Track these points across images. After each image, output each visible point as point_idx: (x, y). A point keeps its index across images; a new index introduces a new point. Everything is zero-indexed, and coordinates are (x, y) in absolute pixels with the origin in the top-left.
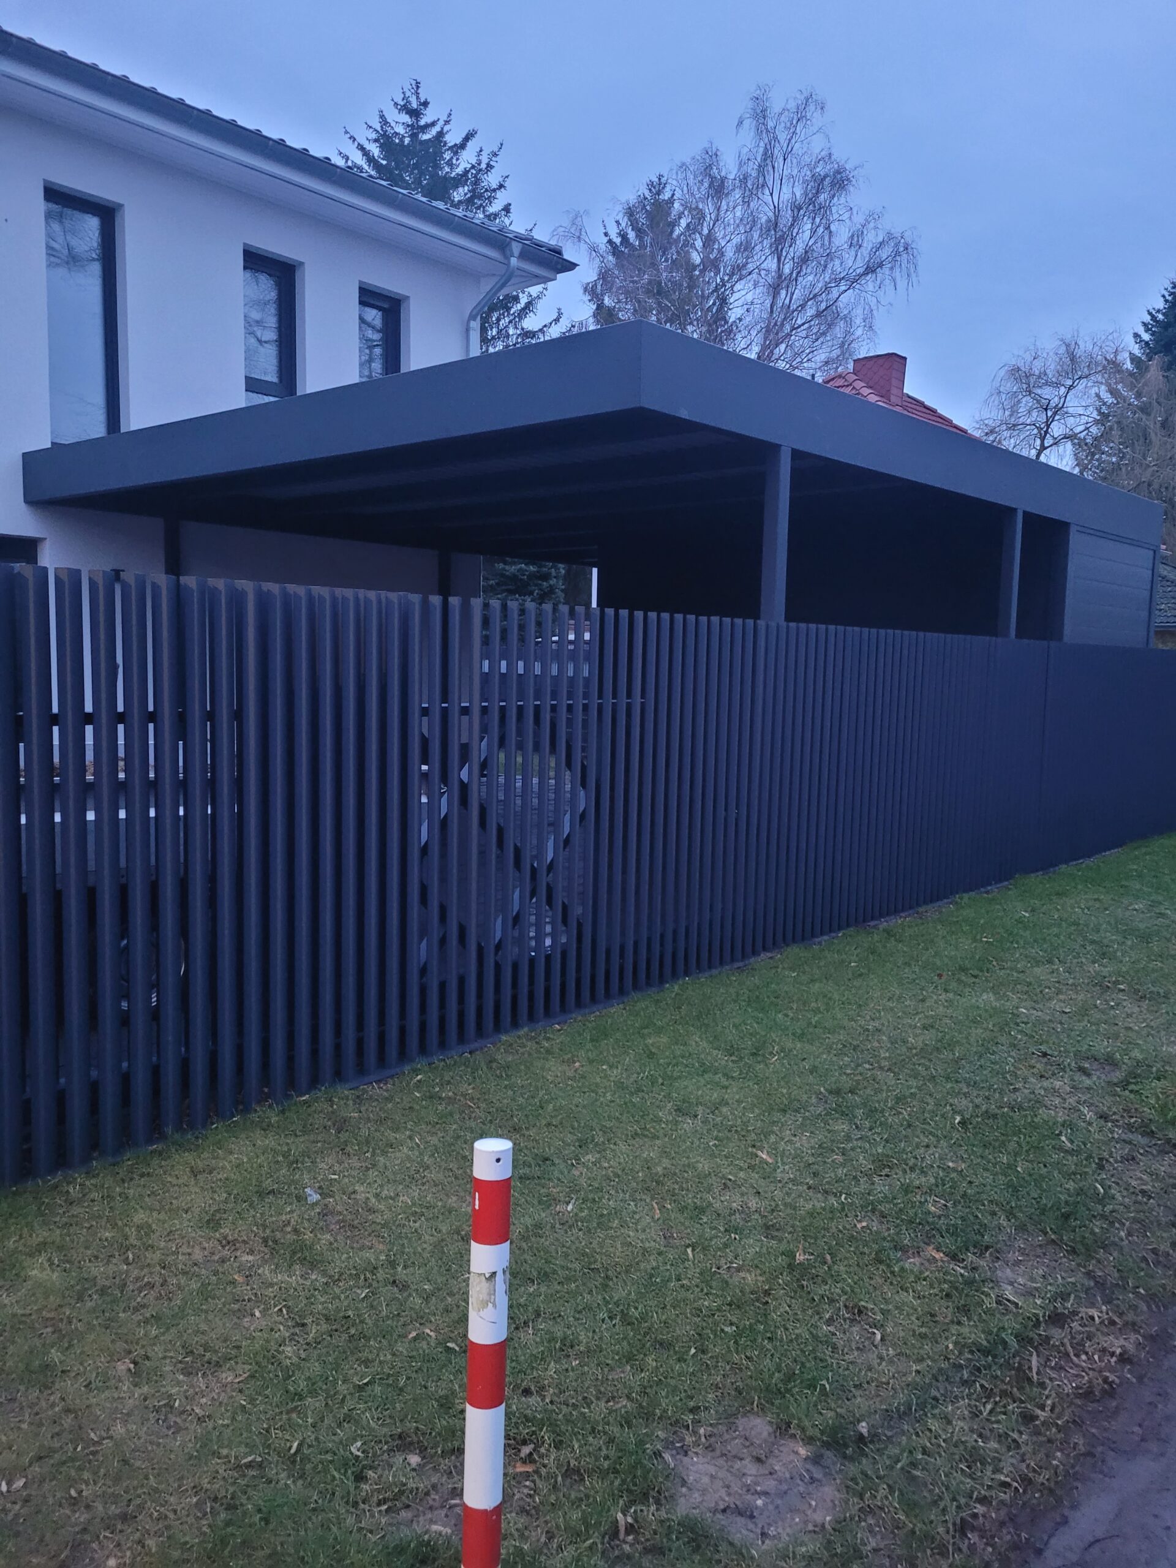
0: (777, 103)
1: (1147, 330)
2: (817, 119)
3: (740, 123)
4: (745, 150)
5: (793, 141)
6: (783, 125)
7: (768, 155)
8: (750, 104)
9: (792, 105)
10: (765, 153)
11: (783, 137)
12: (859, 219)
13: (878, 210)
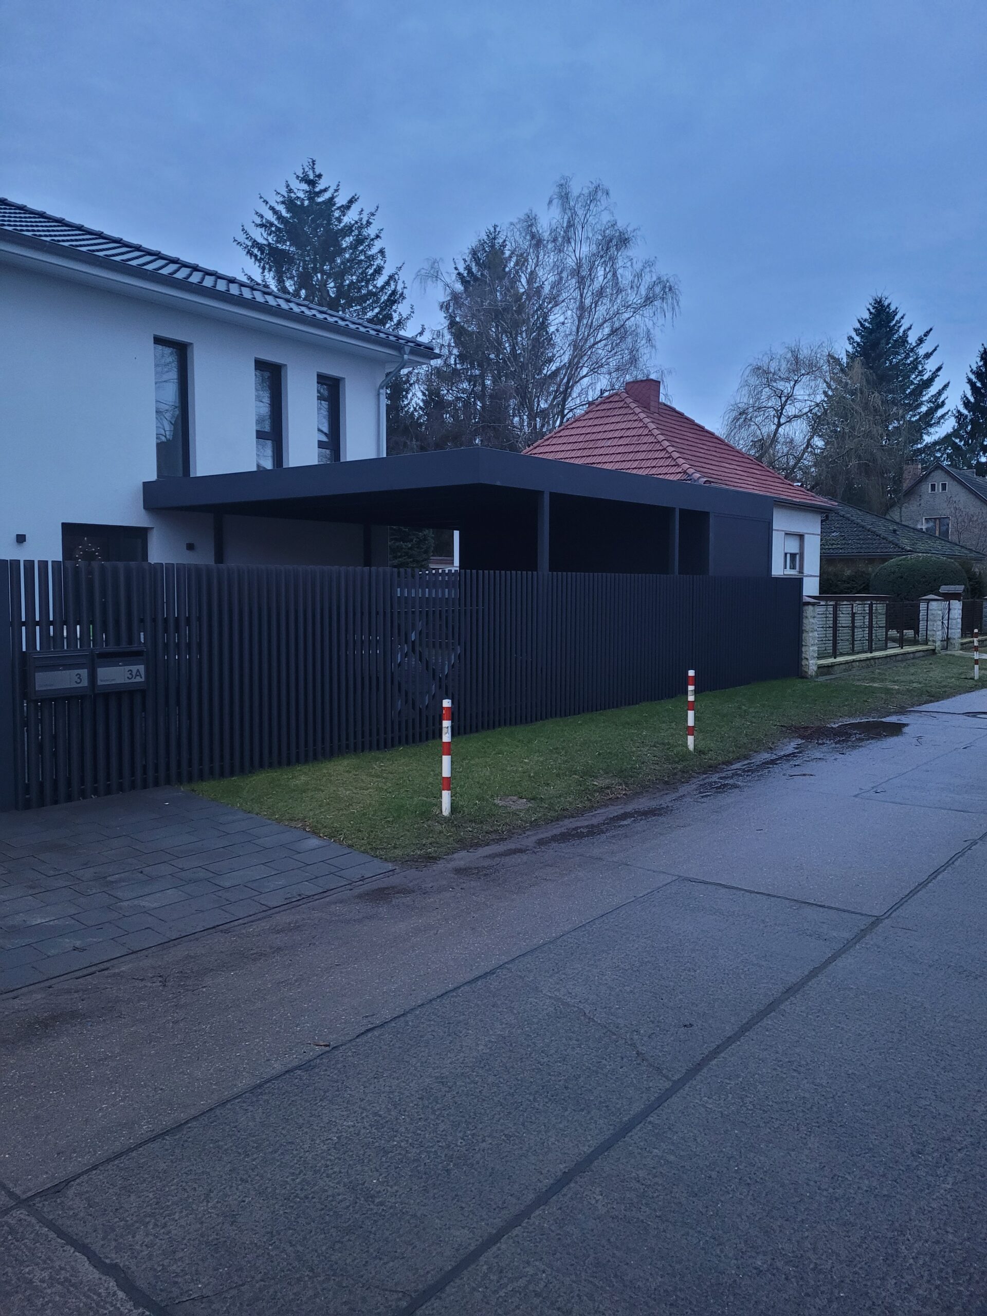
0: (576, 188)
1: (858, 335)
2: (604, 201)
3: (550, 202)
4: (555, 221)
5: (588, 216)
6: (580, 204)
7: (570, 225)
8: (557, 190)
9: (586, 191)
10: (569, 222)
11: (581, 212)
12: (638, 266)
13: (652, 259)
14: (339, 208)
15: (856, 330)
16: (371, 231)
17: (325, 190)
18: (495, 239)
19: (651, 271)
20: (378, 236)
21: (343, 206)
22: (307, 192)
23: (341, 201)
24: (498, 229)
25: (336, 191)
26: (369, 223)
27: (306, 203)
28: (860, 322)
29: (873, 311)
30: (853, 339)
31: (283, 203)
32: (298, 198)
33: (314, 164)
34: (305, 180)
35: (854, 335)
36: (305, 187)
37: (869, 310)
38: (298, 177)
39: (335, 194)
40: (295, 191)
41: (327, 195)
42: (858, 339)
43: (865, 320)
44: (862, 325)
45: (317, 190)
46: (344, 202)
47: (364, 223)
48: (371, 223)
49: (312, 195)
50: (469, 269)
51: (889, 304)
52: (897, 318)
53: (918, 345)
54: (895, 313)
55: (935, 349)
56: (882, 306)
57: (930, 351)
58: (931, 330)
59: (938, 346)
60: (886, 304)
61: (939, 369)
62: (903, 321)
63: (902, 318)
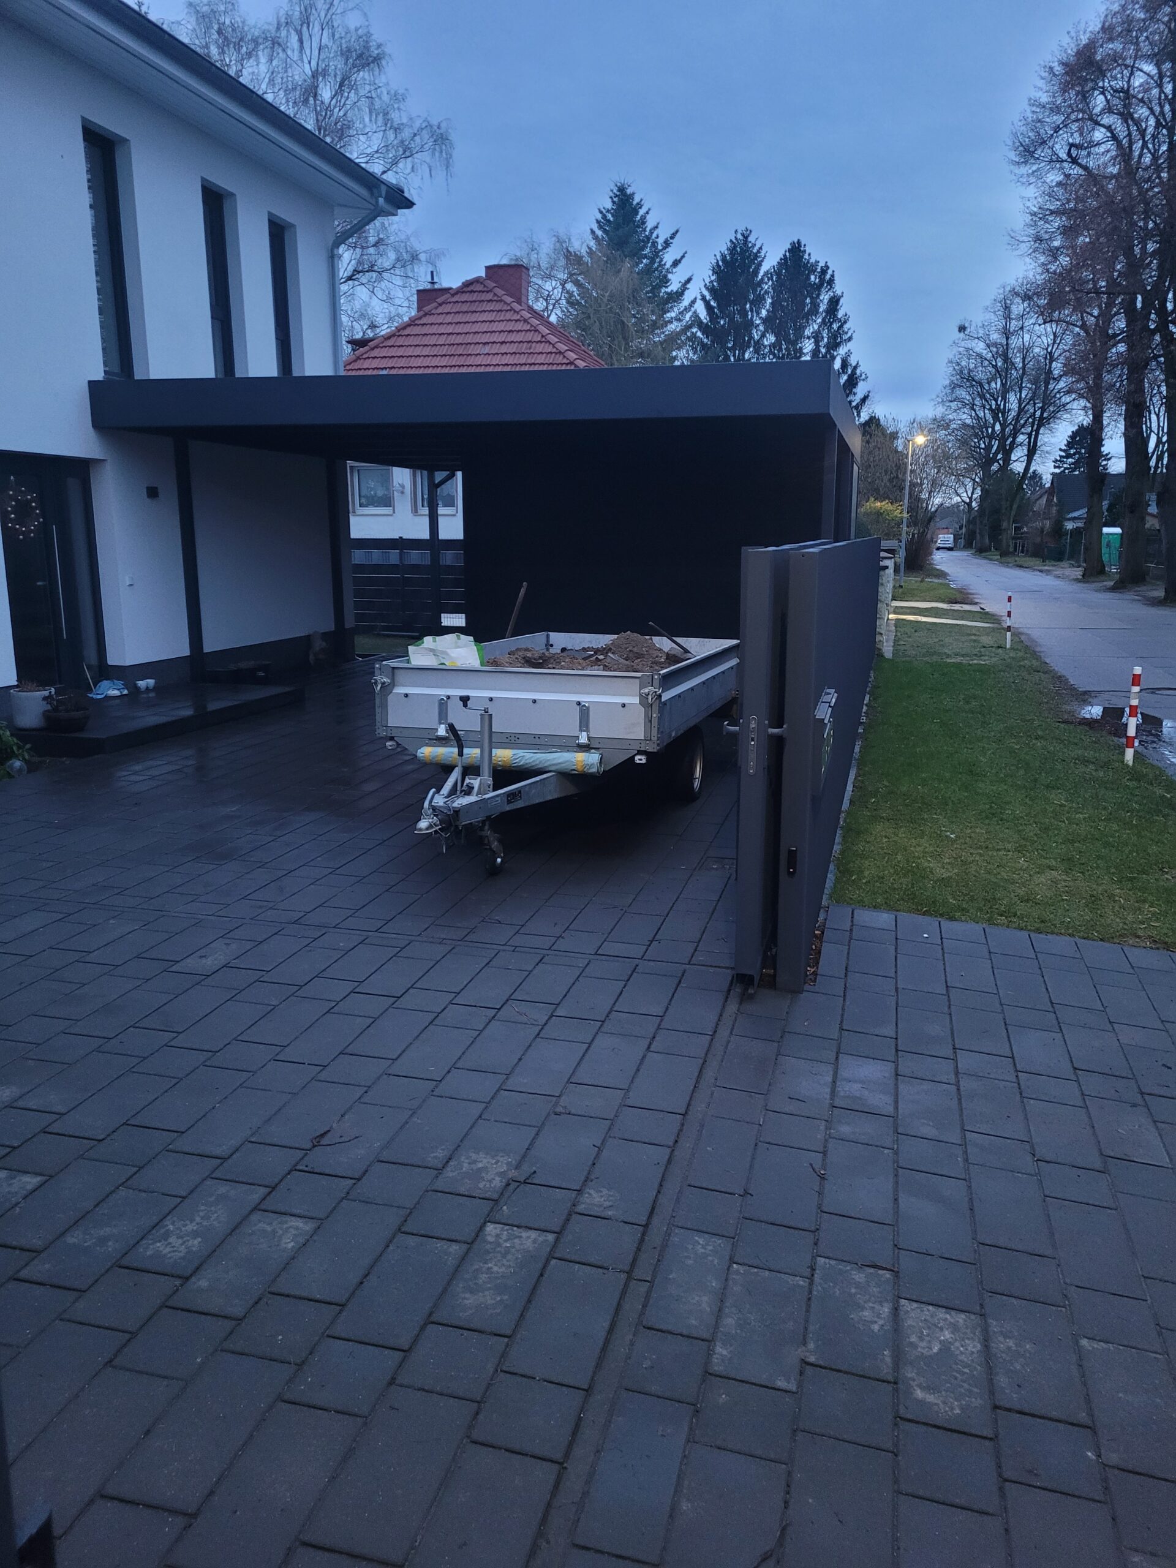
1: (600, 227)
12: (386, 98)
15: (598, 222)
19: (401, 110)
28: (601, 212)
29: (616, 200)
30: (594, 232)
35: (595, 227)
37: (611, 197)
42: (599, 233)
43: (608, 211)
44: (604, 217)
51: (634, 194)
52: (642, 212)
53: (664, 248)
54: (640, 205)
55: (683, 257)
56: (625, 194)
57: (679, 258)
58: (677, 232)
59: (686, 253)
60: (629, 191)
61: (689, 280)
62: (648, 217)
63: (647, 213)
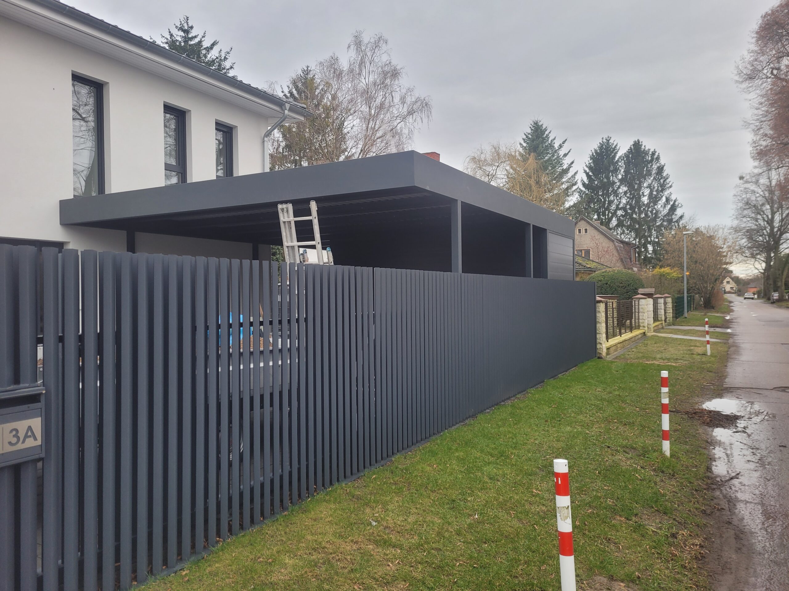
0: (366, 38)
1: (525, 142)
2: (384, 47)
3: (349, 47)
4: (352, 59)
5: (374, 56)
6: (369, 49)
7: (362, 63)
8: (353, 39)
9: (372, 40)
10: (362, 59)
11: (369, 54)
12: (404, 91)
13: (412, 87)
14: (205, 49)
15: (524, 139)
16: (227, 64)
17: (196, 37)
18: (307, 74)
19: (411, 95)
20: (231, 67)
21: (207, 47)
22: (183, 37)
23: (206, 44)
24: (309, 69)
25: (203, 37)
26: (225, 58)
27: (183, 44)
28: (525, 135)
29: (533, 128)
30: (522, 144)
31: (166, 43)
32: (177, 40)
33: (188, 20)
34: (181, 29)
35: (522, 142)
36: (182, 34)
37: (530, 127)
38: (177, 27)
39: (203, 39)
40: (175, 36)
41: (197, 40)
42: (525, 145)
43: (529, 134)
44: (527, 137)
45: (190, 36)
46: (209, 45)
47: (223, 58)
48: (227, 59)
49: (187, 39)
50: (291, 93)
51: (542, 125)
52: (546, 133)
53: (559, 149)
54: (546, 130)
55: (569, 152)
56: (538, 126)
57: (567, 153)
58: (566, 140)
59: (571, 150)
60: (540, 124)
61: (572, 163)
62: (550, 135)
63: (550, 133)
